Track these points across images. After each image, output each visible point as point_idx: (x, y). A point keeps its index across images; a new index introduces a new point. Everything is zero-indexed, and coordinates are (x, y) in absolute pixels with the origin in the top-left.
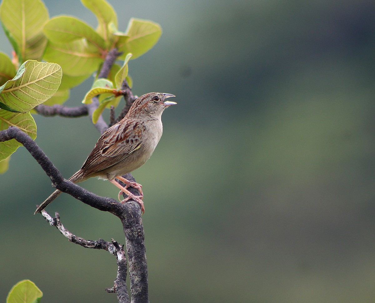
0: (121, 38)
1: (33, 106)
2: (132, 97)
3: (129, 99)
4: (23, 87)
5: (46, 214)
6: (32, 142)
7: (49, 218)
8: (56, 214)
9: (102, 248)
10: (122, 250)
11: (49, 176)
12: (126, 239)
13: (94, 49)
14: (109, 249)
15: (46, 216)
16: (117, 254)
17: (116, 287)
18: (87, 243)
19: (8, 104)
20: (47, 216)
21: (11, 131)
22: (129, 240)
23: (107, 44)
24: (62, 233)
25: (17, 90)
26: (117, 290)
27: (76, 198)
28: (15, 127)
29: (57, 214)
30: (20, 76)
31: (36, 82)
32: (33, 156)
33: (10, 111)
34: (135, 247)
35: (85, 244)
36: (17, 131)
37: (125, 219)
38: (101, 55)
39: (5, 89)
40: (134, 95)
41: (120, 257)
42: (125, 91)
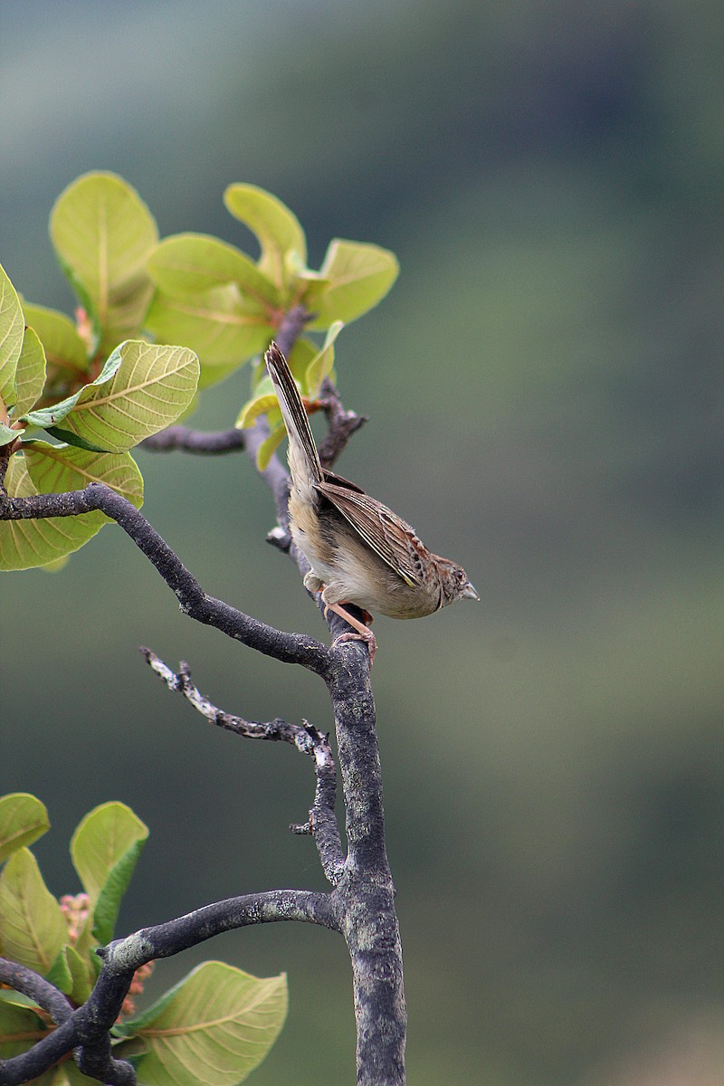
0: (312, 283)
1: (138, 439)
2: (342, 413)
3: (335, 419)
4: (117, 399)
5: (161, 665)
6: (136, 518)
7: (167, 674)
8: (183, 665)
9: (280, 739)
10: (326, 744)
11: (174, 589)
12: (337, 722)
13: (254, 306)
14: (296, 740)
15: (160, 671)
16: (315, 751)
17: (314, 822)
18: (250, 727)
19: (85, 434)
20: (163, 668)
21: (93, 493)
22: (344, 725)
23: (283, 296)
24: (194, 706)
25: (102, 405)
26: (317, 830)
27: (232, 636)
28: (103, 485)
29: (185, 664)
30: (110, 377)
31: (143, 388)
32: (141, 546)
33: (88, 449)
34: (356, 739)
35: (245, 731)
36: (106, 493)
37: (334, 679)
38: (269, 320)
39: (79, 404)
40: (346, 409)
41: (321, 759)
42: (326, 401)
